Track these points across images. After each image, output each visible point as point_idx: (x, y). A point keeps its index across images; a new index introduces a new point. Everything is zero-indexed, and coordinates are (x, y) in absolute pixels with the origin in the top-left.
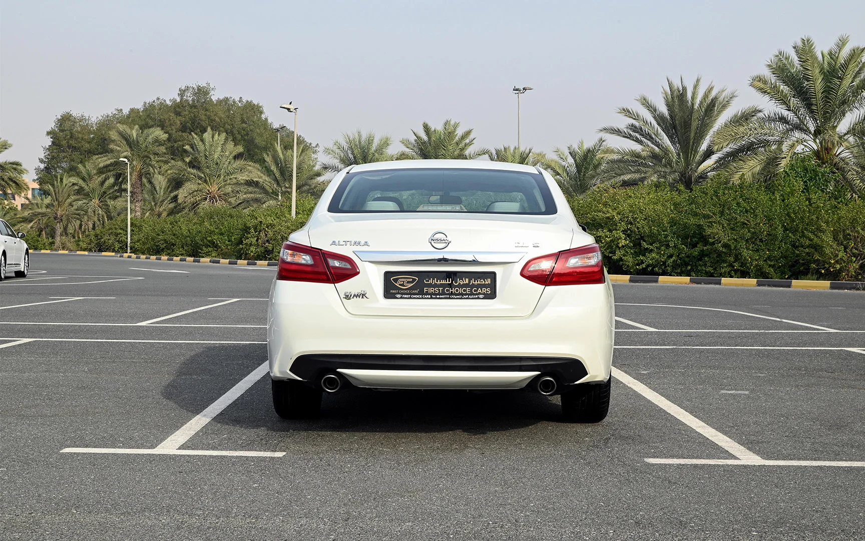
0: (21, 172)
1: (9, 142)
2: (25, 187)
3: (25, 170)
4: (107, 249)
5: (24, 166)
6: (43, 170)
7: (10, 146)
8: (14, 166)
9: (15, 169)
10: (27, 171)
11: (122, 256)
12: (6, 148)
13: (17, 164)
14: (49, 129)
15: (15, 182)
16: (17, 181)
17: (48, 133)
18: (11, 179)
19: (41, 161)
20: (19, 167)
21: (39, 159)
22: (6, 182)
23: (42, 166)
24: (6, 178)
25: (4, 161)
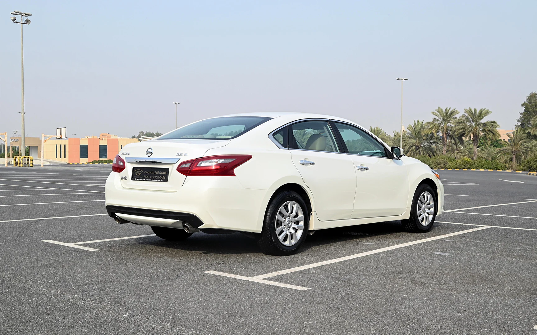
0: (496, 127)
1: (490, 111)
2: (498, 135)
3: (498, 125)
4: (533, 170)
5: (498, 123)
6: (520, 126)
7: (490, 112)
8: (493, 124)
9: (492, 125)
10: (499, 126)
11: (527, 174)
12: (488, 114)
13: (494, 122)
14: (523, 103)
15: (492, 133)
16: (493, 132)
17: (523, 105)
18: (489, 131)
19: (518, 121)
20: (495, 124)
21: (517, 120)
22: (487, 132)
23: (519, 124)
24: (487, 130)
25: (487, 121)
